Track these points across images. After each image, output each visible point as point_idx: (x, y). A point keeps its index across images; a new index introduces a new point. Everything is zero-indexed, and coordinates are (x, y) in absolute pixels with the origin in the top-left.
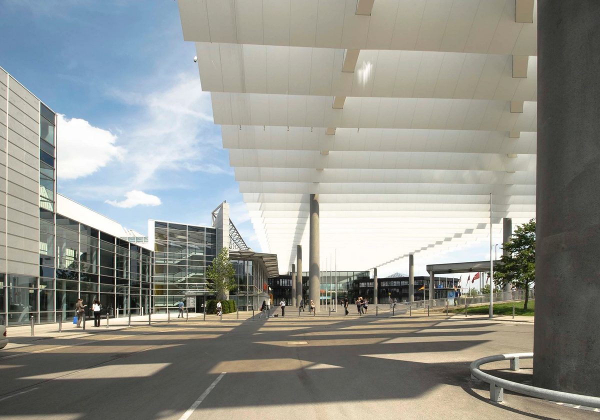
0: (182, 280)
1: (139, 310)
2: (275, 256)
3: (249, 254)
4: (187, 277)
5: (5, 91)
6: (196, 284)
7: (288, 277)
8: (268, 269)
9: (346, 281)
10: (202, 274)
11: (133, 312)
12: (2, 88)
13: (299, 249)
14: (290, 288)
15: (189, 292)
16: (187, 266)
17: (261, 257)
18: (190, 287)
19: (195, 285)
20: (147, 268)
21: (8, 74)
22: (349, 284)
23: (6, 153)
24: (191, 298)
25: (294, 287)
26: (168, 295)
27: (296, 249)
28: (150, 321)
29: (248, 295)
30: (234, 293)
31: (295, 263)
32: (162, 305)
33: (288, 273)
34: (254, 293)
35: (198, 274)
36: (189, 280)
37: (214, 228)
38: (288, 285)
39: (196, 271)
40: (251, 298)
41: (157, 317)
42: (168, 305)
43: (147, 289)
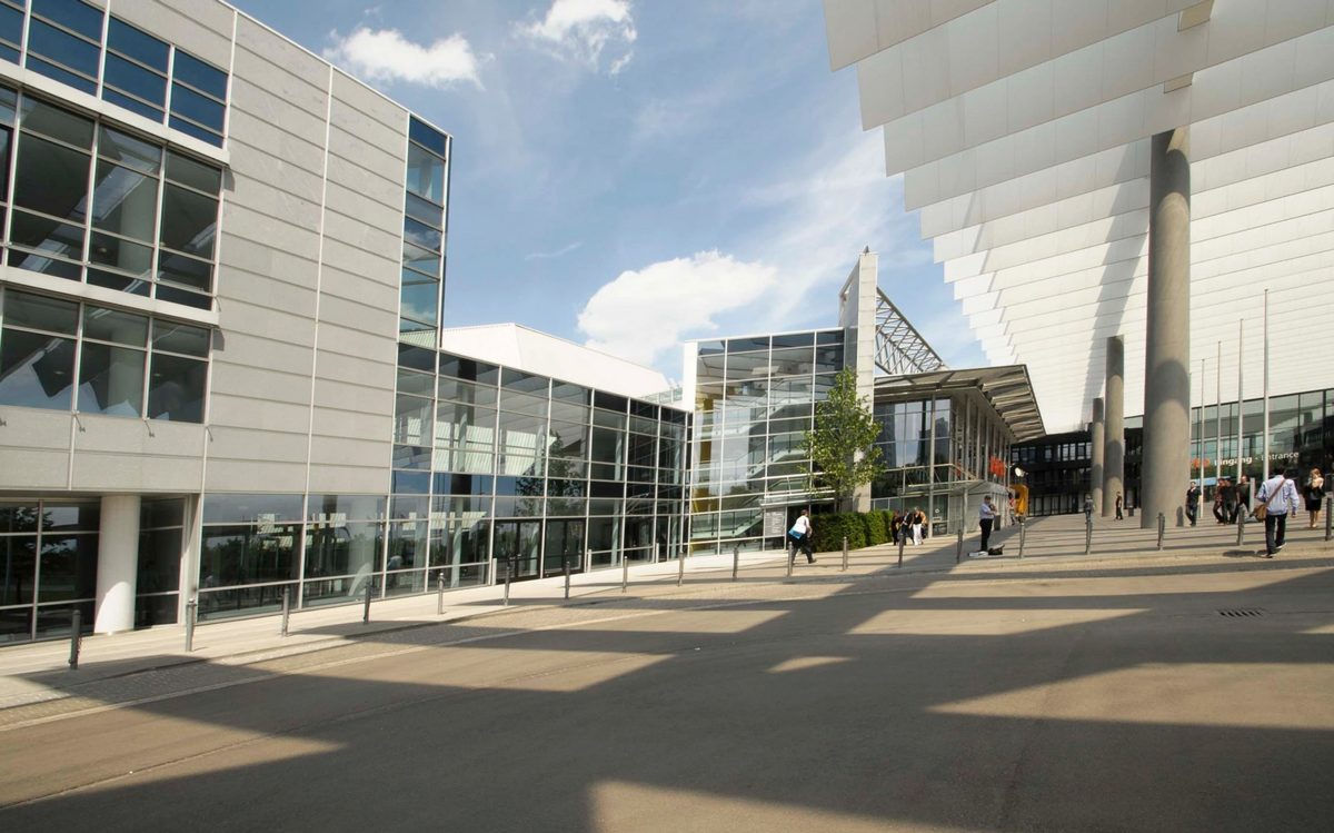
0: (756, 471)
1: (651, 550)
2: (1020, 370)
3: (936, 380)
4: (768, 463)
5: (323, 103)
6: (788, 476)
7: (1081, 437)
8: (1008, 416)
9: (1292, 423)
10: (802, 452)
11: (635, 556)
12: (315, 99)
13: (1115, 349)
14: (1088, 463)
15: (769, 498)
16: (768, 435)
17: (975, 382)
18: (773, 486)
19: (784, 480)
20: (678, 453)
21: (332, 66)
22: (1303, 431)
23: (319, 234)
24: (774, 513)
25: (1100, 459)
26: (720, 511)
27: (1104, 352)
28: (681, 573)
29: (932, 494)
30: (894, 491)
31: (1102, 395)
32: (708, 535)
33: (1082, 425)
34: (952, 484)
35: (794, 452)
36: (773, 470)
37: (841, 328)
38: (1081, 458)
39: (790, 445)
40: (942, 500)
41: (696, 563)
42: (721, 534)
43: (676, 501)
